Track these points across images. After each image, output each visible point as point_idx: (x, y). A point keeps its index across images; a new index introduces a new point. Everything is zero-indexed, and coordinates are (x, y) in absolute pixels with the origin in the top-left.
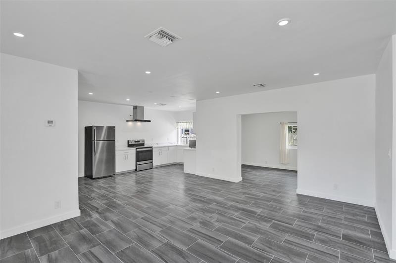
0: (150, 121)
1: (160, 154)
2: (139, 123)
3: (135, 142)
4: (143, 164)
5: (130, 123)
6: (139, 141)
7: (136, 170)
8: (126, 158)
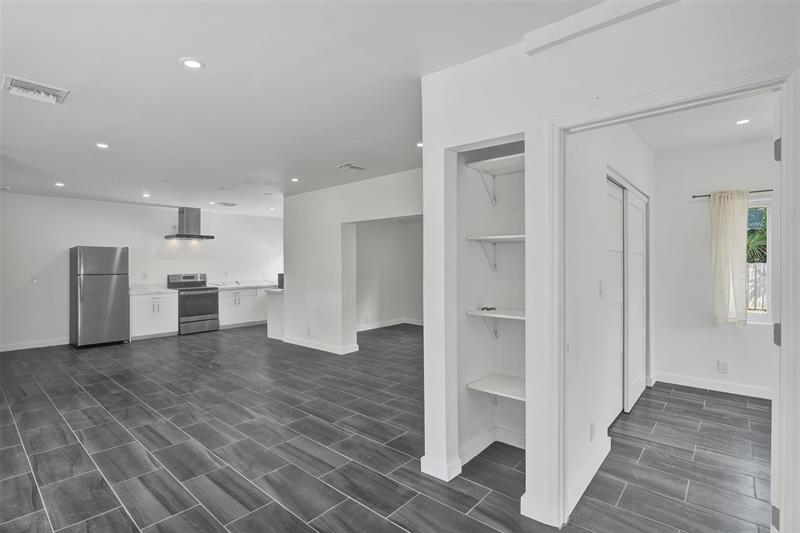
0: (213, 237)
1: (237, 302)
2: (194, 242)
3: (185, 278)
4: (196, 323)
5: (175, 242)
6: (192, 277)
7: (179, 334)
8: (156, 308)
